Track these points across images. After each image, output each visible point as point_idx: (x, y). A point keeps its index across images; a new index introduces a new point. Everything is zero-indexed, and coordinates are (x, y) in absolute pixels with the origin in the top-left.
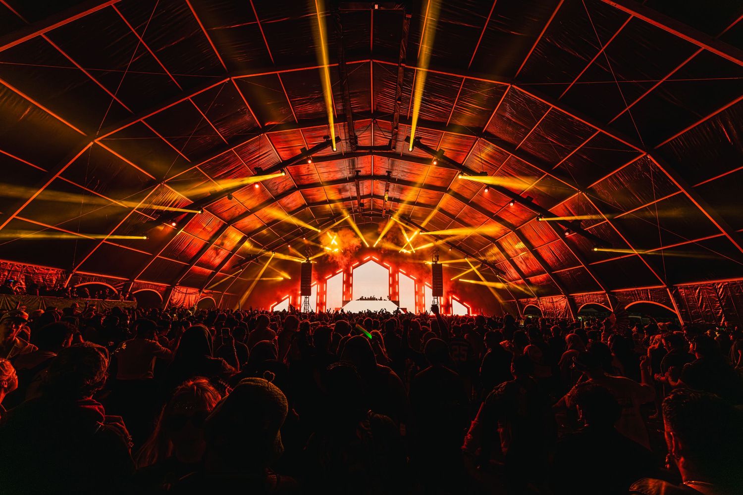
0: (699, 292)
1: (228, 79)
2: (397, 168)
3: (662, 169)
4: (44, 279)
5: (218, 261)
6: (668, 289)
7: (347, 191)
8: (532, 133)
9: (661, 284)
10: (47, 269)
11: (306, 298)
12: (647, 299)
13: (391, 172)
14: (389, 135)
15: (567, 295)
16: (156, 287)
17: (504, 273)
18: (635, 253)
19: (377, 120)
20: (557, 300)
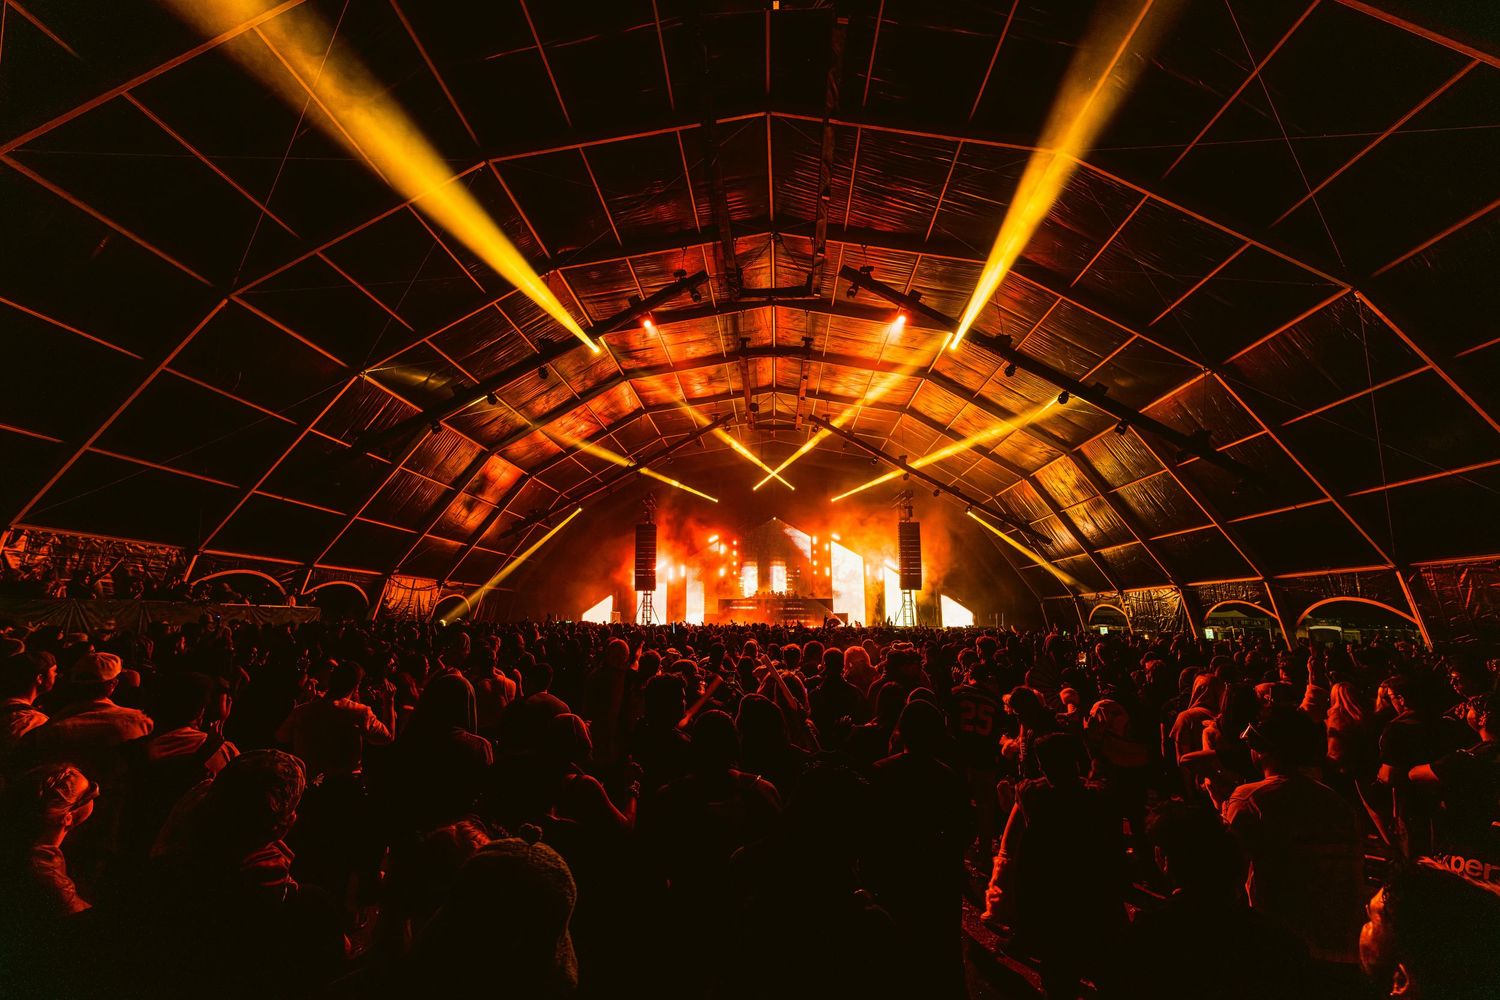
0: (1467, 580)
1: (483, 164)
2: (823, 331)
3: (1386, 320)
4: (146, 567)
5: (473, 520)
6: (1398, 574)
7: (723, 379)
8: (1104, 251)
9: (1384, 562)
10: (150, 547)
11: (647, 594)
12: (1353, 593)
13: (812, 340)
14: (807, 265)
15: (1181, 586)
16: (354, 577)
17: (1049, 541)
18: (1326, 497)
19: (783, 234)
20: (1160, 595)
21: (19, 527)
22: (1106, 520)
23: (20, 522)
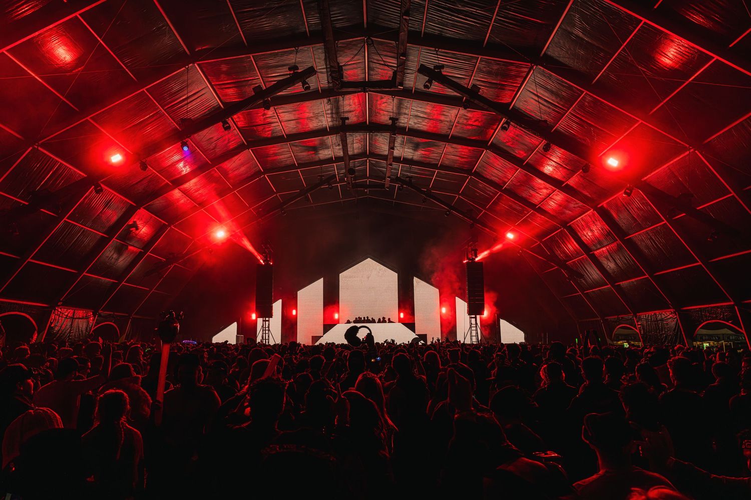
2: (407, 112)
5: (122, 261)
7: (328, 148)
8: (615, 59)
11: (266, 321)
13: (397, 119)
14: (393, 62)
15: (677, 309)
16: (26, 308)
17: (582, 276)
19: (373, 38)
20: (663, 316)
22: (623, 259)
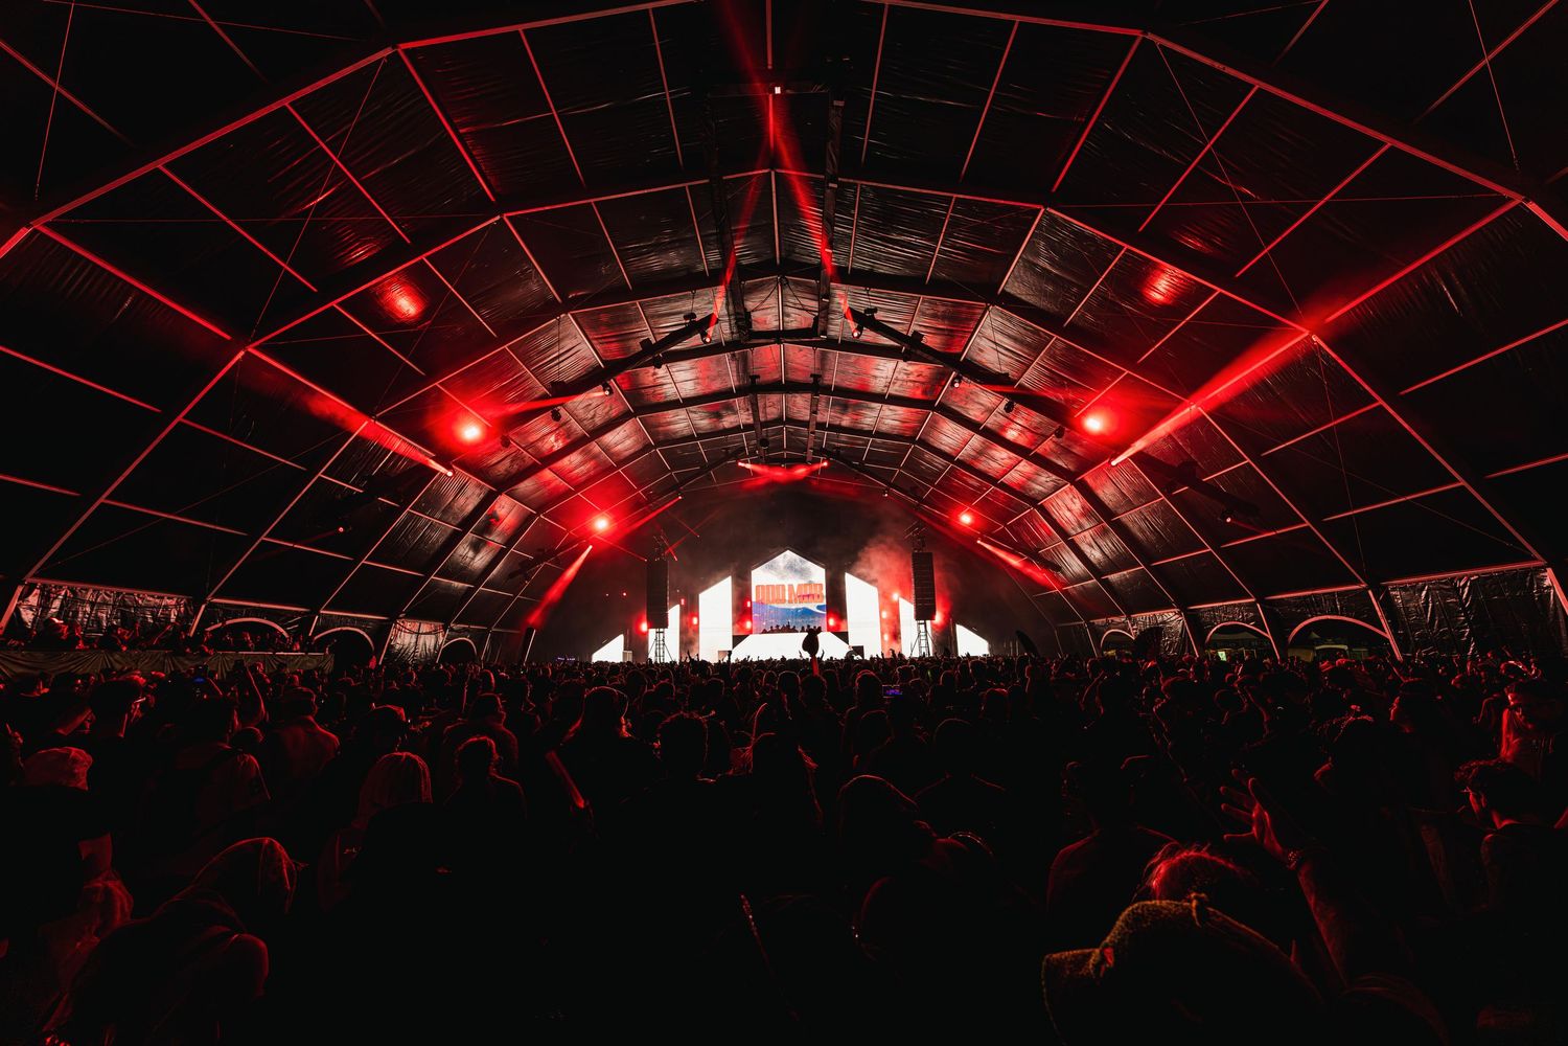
0: (1427, 596)
1: (498, 218)
2: (832, 366)
3: (1340, 361)
4: (155, 617)
5: (480, 561)
6: (1370, 592)
7: (734, 413)
8: (1092, 295)
9: (1357, 582)
10: (158, 598)
11: (659, 632)
12: (1334, 611)
13: (820, 376)
14: (813, 305)
15: (1183, 609)
16: (360, 623)
17: (1058, 568)
18: (1304, 522)
19: (788, 278)
20: (1165, 618)
21: (34, 580)
22: (1112, 547)
23: (34, 576)
